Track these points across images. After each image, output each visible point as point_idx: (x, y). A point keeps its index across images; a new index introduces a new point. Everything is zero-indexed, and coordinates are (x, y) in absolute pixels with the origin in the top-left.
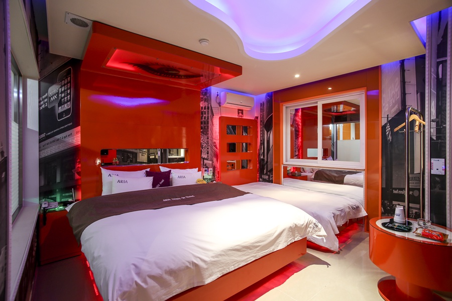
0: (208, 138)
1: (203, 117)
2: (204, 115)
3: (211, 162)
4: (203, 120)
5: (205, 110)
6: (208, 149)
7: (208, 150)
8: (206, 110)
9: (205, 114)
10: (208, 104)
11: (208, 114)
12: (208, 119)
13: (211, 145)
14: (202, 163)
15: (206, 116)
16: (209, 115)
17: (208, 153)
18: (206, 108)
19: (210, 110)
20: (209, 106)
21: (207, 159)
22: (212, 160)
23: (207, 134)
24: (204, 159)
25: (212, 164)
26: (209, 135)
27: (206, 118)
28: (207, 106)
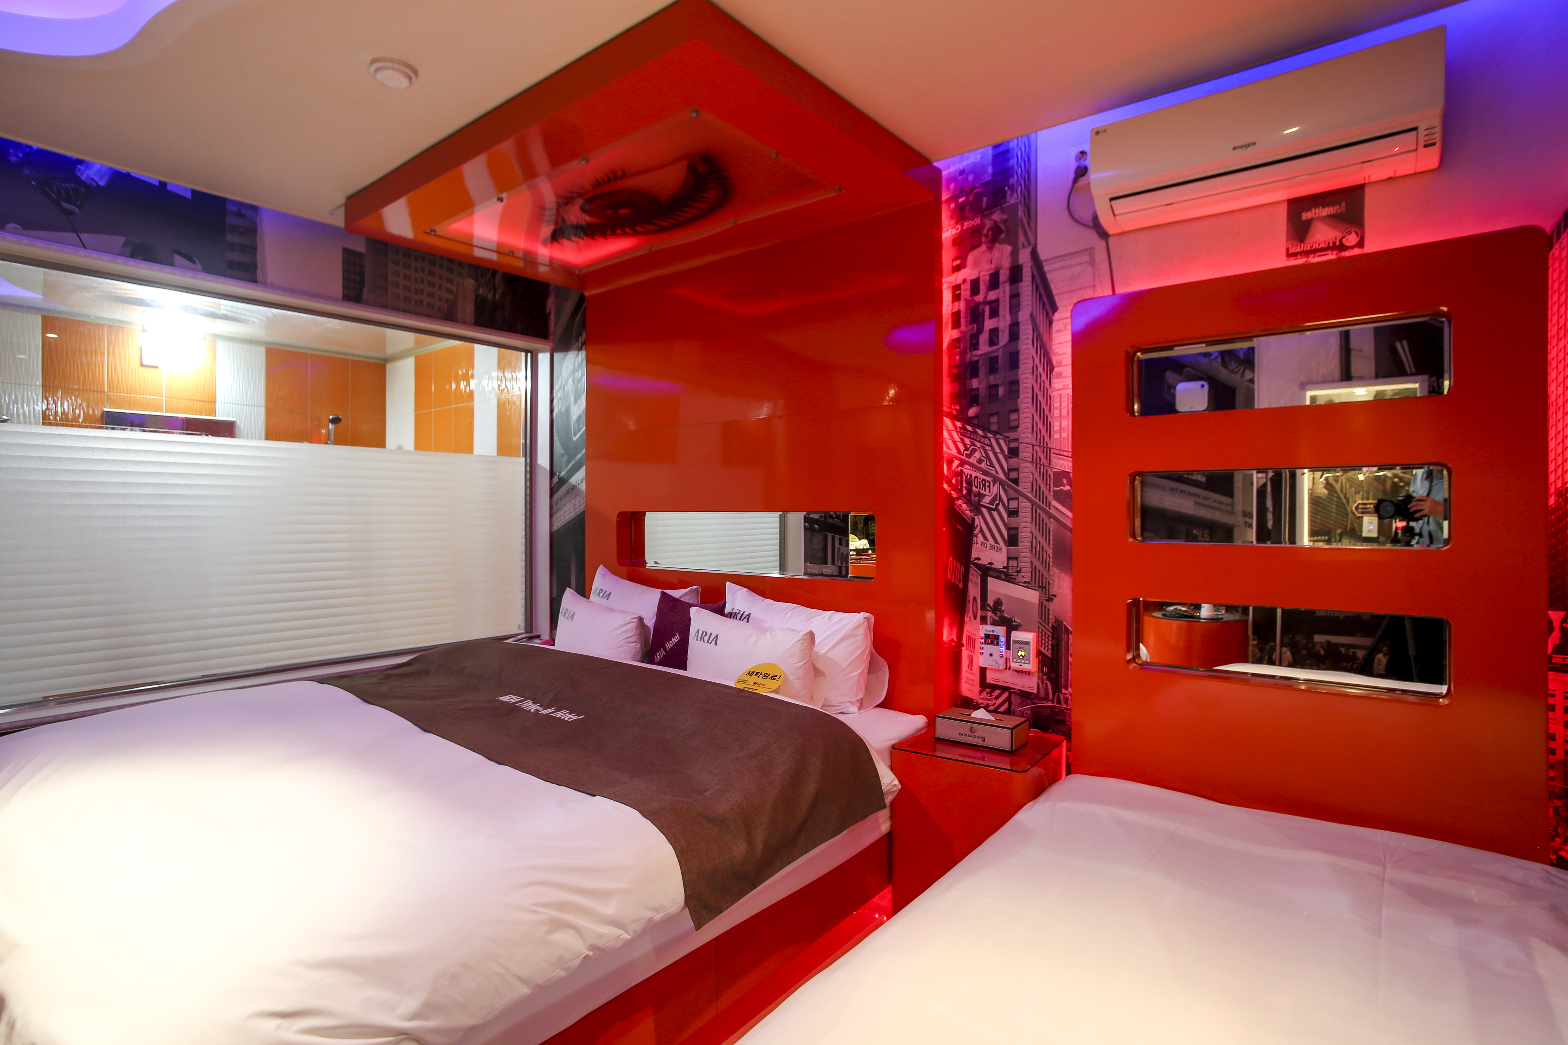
0: (1014, 452)
1: (984, 338)
2: (989, 324)
3: (1032, 596)
4: (984, 348)
5: (992, 295)
6: (1013, 513)
7: (1013, 521)
8: (1003, 293)
9: (994, 313)
10: (1014, 254)
11: (1014, 308)
12: (1014, 335)
13: (1038, 492)
14: (974, 591)
15: (1003, 322)
16: (1024, 316)
17: (1012, 540)
18: (1004, 276)
19: (1026, 287)
20: (1024, 257)
21: (1006, 576)
22: (1041, 584)
23: (1008, 427)
24: (986, 571)
25: (1044, 611)
26: (1025, 435)
27: (1004, 338)
28: (1006, 263)
